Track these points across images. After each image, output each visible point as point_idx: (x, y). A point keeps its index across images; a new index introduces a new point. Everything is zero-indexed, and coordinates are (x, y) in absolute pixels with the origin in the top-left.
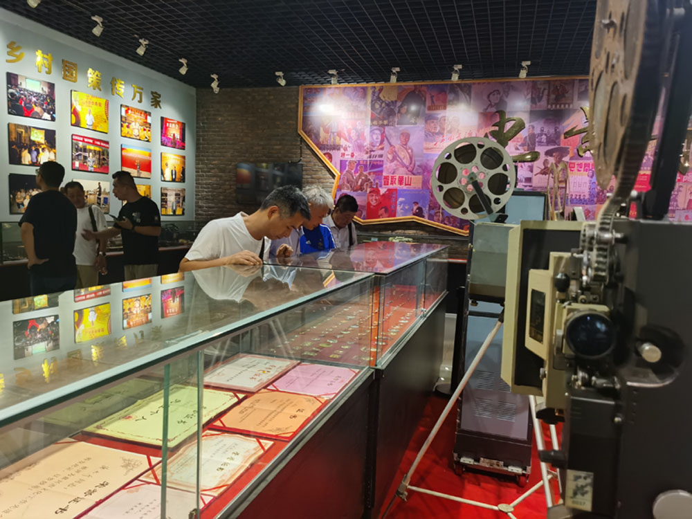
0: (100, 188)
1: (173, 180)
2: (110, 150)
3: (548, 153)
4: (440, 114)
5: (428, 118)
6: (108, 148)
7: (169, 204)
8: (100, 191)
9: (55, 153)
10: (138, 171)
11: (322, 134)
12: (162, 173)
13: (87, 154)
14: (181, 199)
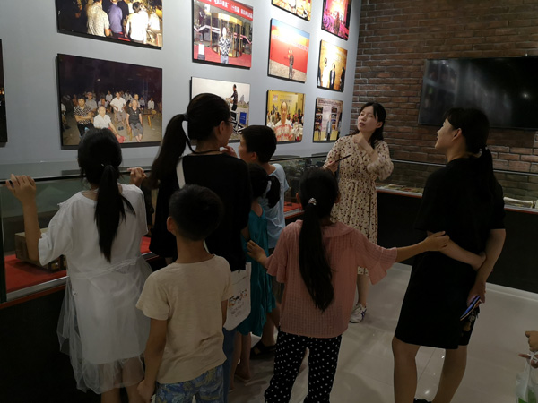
0: (235, 95)
1: (331, 88)
2: (254, 25)
6: (251, 20)
7: (324, 124)
8: (235, 101)
9: (160, 18)
10: (290, 70)
12: (319, 75)
13: (217, 30)
14: (338, 117)
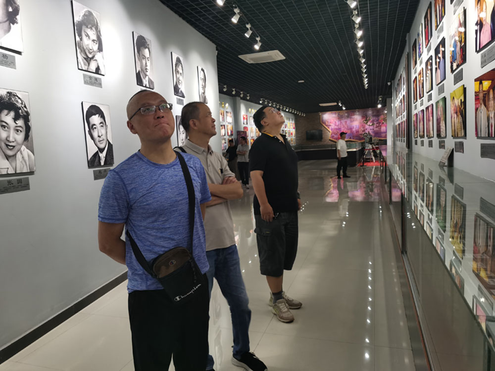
3: (377, 123)
4: (353, 117)
5: (351, 118)
11: (327, 123)
